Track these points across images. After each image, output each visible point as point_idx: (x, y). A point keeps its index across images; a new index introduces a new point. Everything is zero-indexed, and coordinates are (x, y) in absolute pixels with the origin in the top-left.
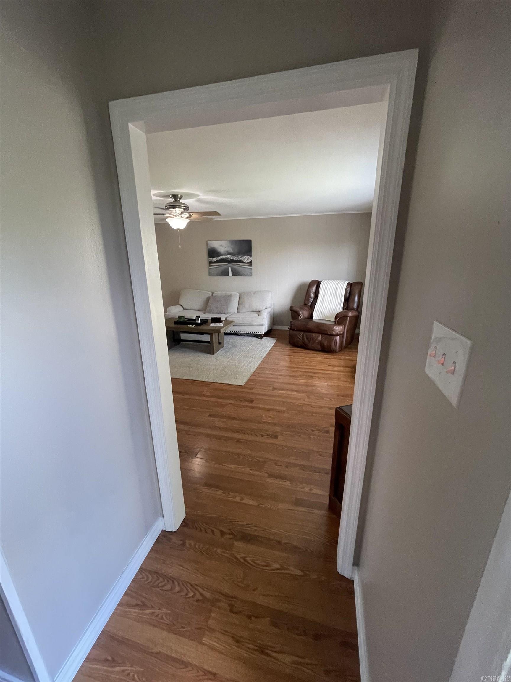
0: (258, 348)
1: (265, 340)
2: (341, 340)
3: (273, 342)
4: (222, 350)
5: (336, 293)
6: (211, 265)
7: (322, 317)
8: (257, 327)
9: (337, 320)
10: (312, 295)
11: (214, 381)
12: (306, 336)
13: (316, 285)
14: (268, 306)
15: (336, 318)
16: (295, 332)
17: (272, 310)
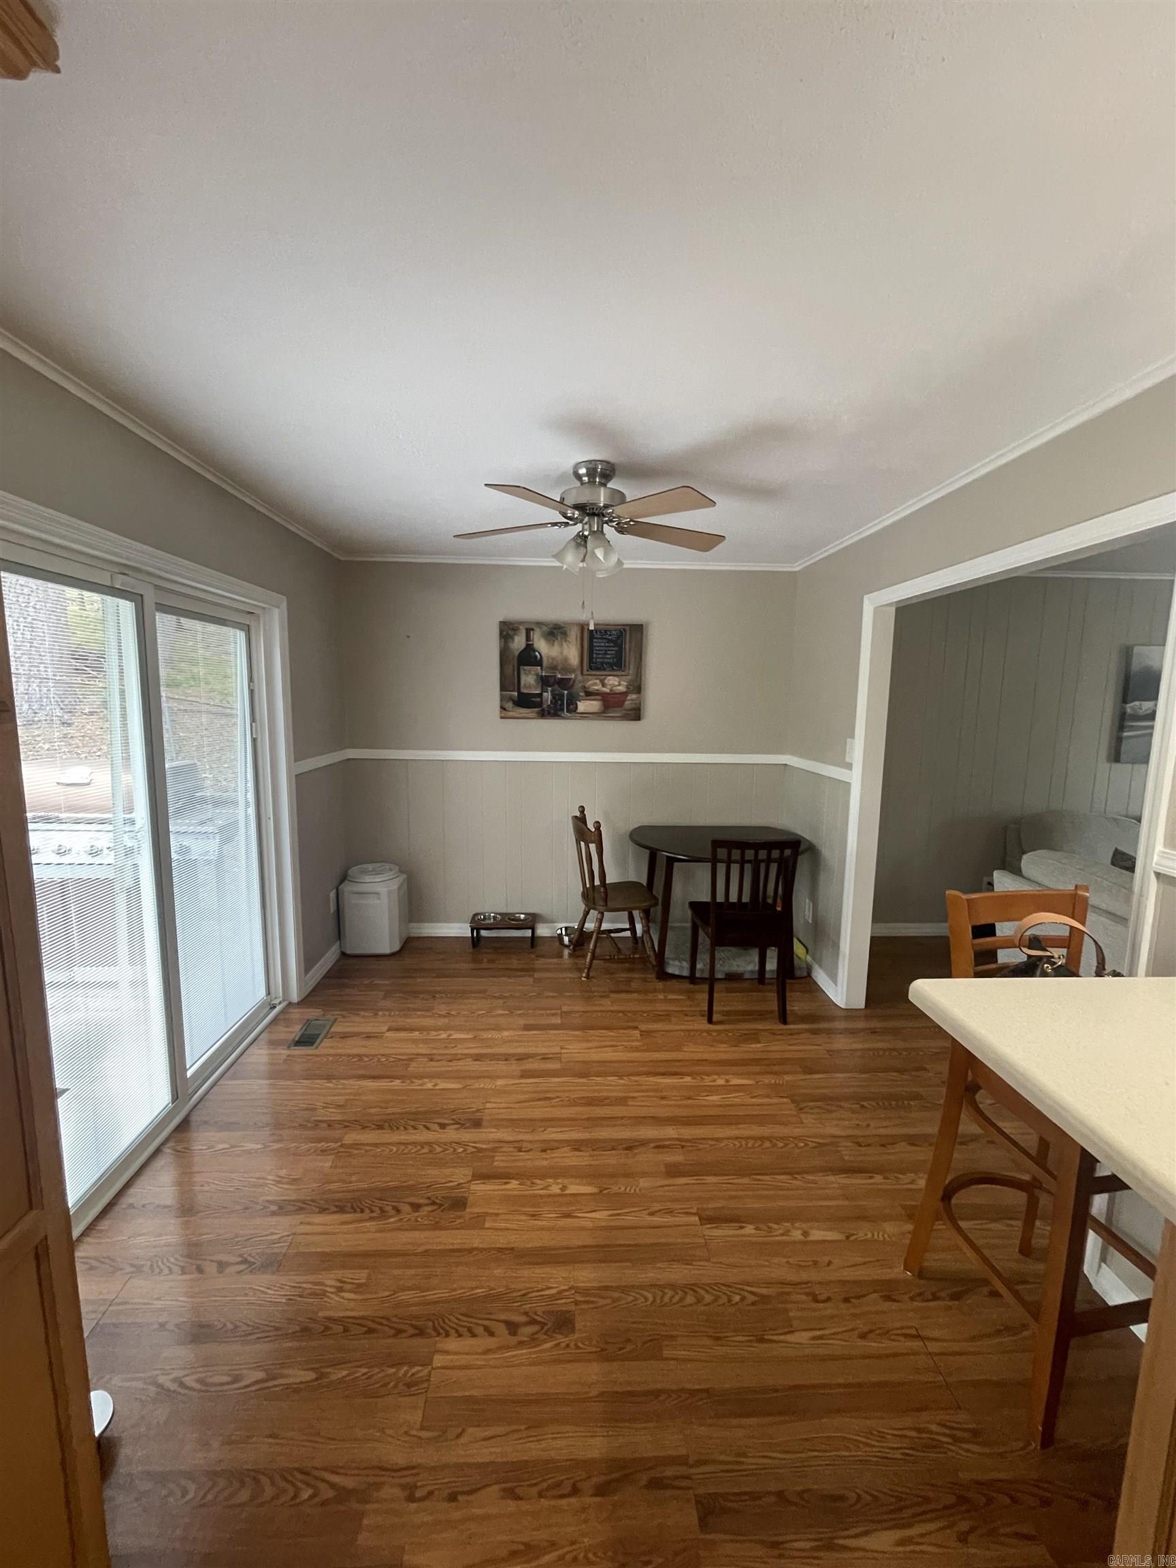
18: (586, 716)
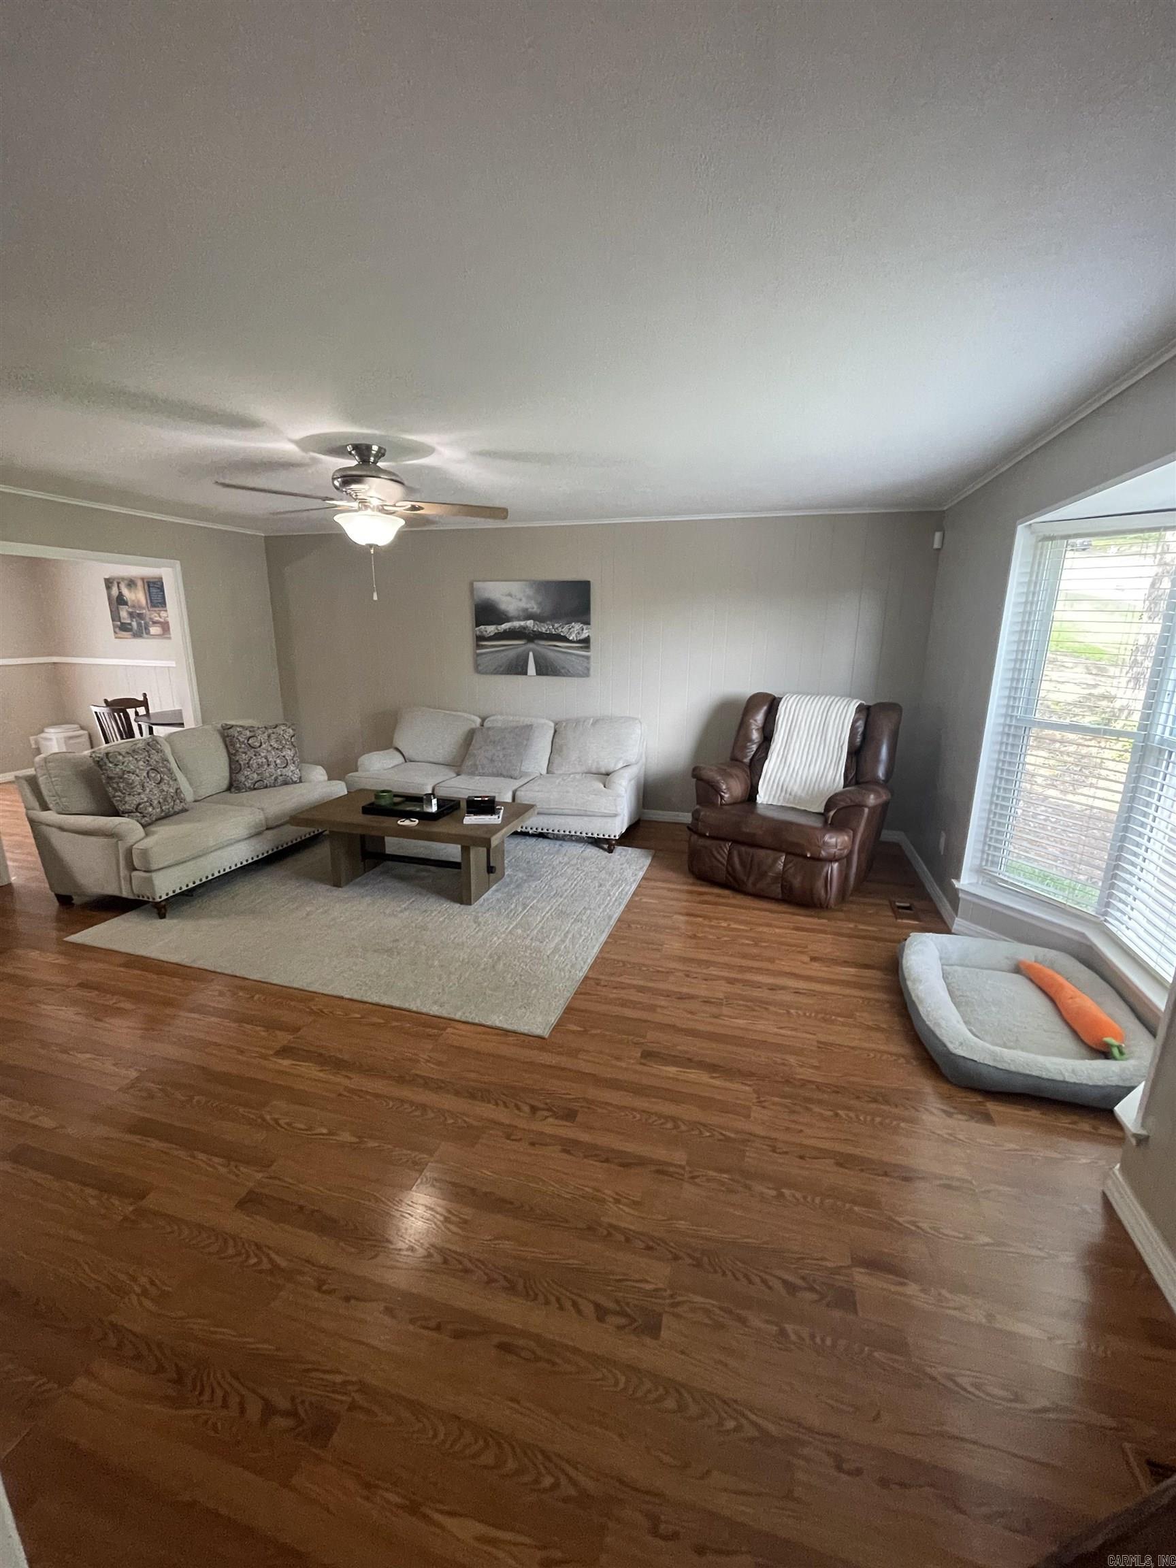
0: (601, 885)
1: (620, 855)
2: (844, 873)
3: (644, 865)
4: (497, 891)
5: (824, 732)
6: (482, 645)
7: (784, 798)
8: (600, 819)
9: (832, 813)
10: (755, 735)
11: (457, 1017)
12: (740, 855)
13: (765, 708)
14: (632, 759)
15: (828, 807)
16: (708, 842)
17: (643, 771)
18: (154, 636)
